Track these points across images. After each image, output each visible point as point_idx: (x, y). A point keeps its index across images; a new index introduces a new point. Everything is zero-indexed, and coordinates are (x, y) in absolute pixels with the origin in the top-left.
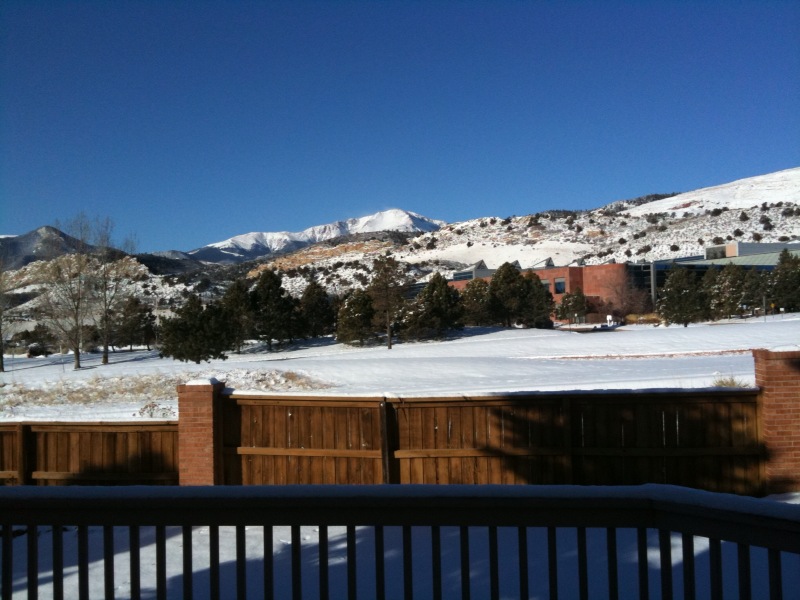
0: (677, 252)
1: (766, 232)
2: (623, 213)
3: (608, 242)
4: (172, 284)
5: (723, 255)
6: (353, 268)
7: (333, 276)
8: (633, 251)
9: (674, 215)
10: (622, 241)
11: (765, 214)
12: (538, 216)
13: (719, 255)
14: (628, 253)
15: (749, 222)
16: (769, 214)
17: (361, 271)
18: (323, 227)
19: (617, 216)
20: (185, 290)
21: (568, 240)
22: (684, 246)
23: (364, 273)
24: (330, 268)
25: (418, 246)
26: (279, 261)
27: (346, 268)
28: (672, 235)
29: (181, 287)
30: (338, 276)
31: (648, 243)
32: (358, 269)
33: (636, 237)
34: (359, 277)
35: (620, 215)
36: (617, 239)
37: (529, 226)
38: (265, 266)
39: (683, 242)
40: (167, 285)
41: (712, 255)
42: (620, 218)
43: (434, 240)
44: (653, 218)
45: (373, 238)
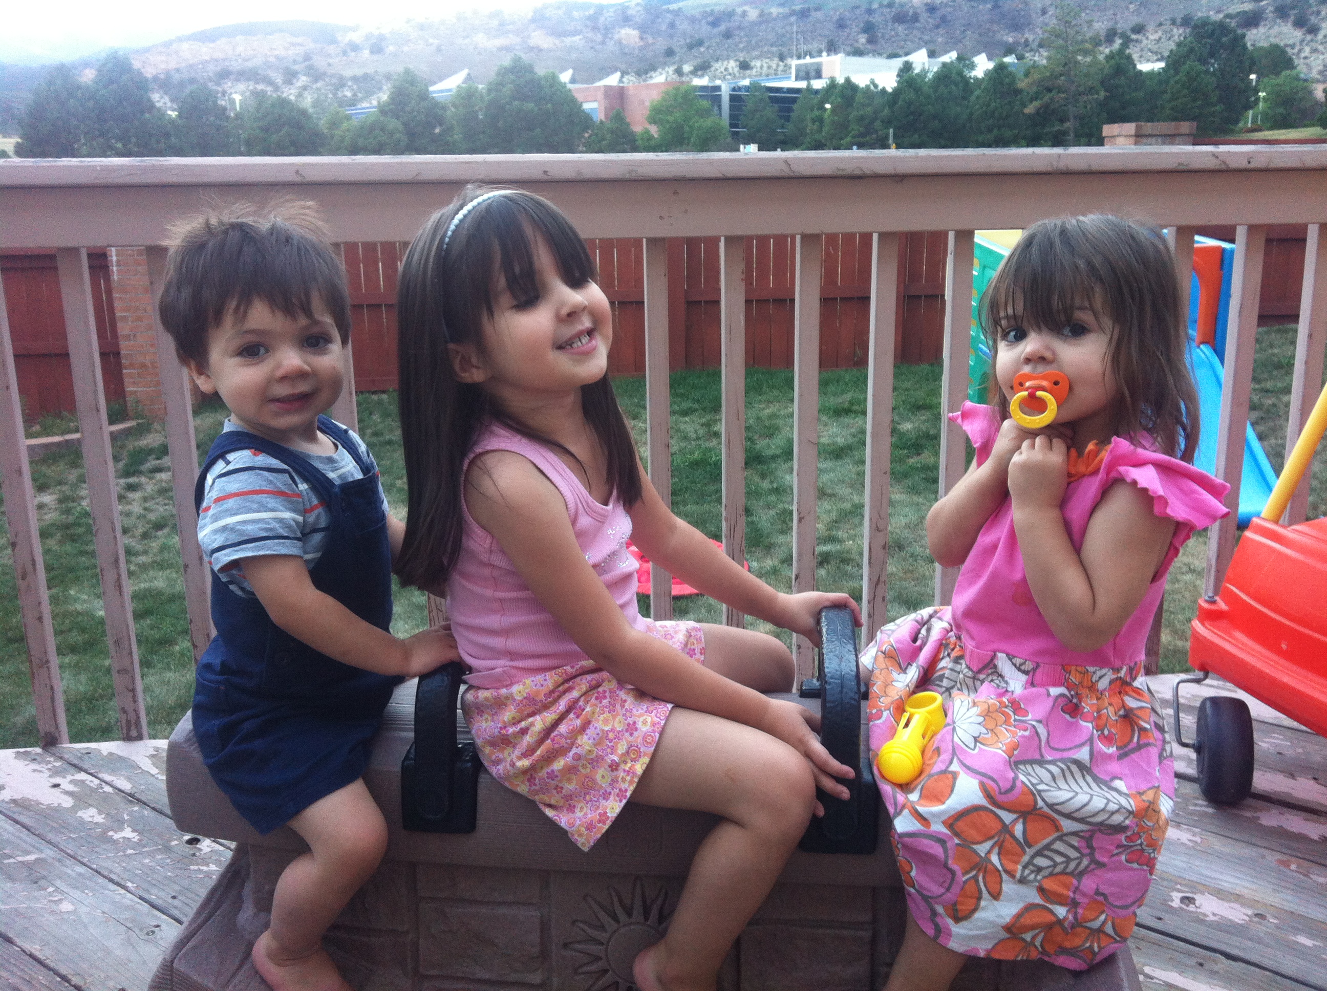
0: (748, 72)
1: (869, 47)
2: (672, 7)
3: (650, 53)
5: (819, 75)
6: (248, 80)
8: (687, 68)
9: (744, 14)
10: (672, 53)
11: (871, 19)
13: (813, 74)
14: (679, 72)
15: (848, 30)
16: (877, 19)
17: (260, 87)
21: (591, 47)
22: (758, 63)
24: (210, 80)
25: (355, 47)
27: (238, 80)
28: (742, 47)
31: (707, 57)
32: (257, 83)
33: (690, 47)
35: (667, 11)
39: (758, 58)
41: (802, 74)
42: (667, 16)
43: (382, 37)
44: (714, 19)
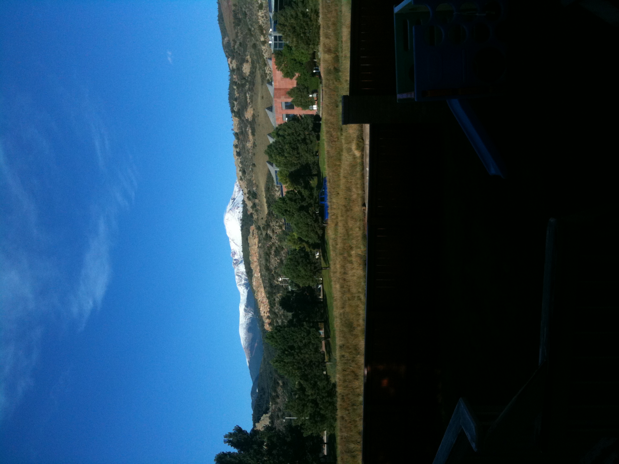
0: (264, 5)
2: (232, 45)
3: (255, 57)
4: (278, 396)
7: (275, 272)
10: (254, 46)
12: (233, 111)
18: (237, 277)
19: (234, 49)
20: (281, 387)
21: (252, 89)
23: (274, 248)
25: (254, 206)
26: (262, 314)
28: (251, 7)
29: (280, 390)
30: (276, 268)
31: (256, 26)
34: (277, 252)
35: (234, 46)
36: (253, 51)
37: (240, 117)
38: (266, 324)
40: (278, 400)
42: (236, 47)
43: (249, 192)
44: (238, 22)
45: (247, 239)
